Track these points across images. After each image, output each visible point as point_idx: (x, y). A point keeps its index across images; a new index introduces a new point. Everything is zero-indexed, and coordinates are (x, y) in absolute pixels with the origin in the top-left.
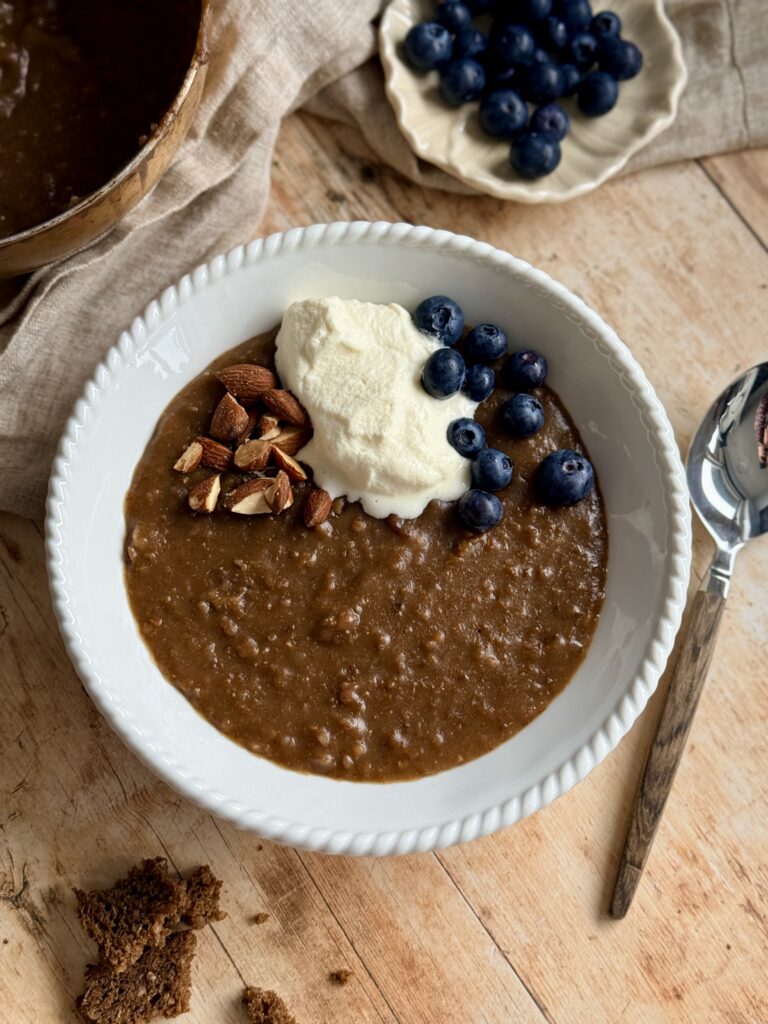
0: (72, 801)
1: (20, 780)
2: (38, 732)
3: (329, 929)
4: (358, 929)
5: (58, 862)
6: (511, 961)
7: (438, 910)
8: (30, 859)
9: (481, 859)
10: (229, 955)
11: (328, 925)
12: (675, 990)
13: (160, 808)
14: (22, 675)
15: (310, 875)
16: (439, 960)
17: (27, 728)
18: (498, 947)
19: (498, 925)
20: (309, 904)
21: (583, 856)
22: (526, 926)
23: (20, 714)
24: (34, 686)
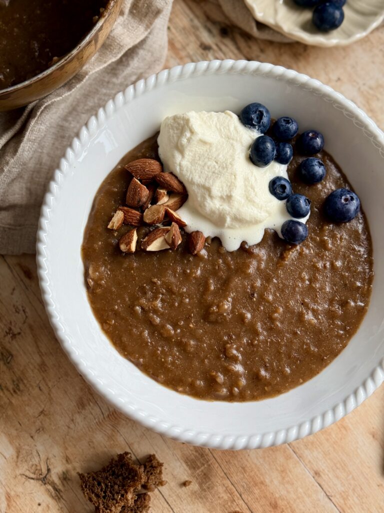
0: (73, 420)
1: (41, 410)
2: (50, 381)
3: (226, 488)
4: (243, 487)
5: (67, 456)
6: (333, 501)
7: (289, 474)
8: (50, 456)
9: (312, 443)
10: (169, 505)
11: (226, 485)
13: (124, 422)
14: (38, 347)
15: (214, 457)
16: (292, 502)
17: (43, 379)
18: (325, 493)
19: (324, 480)
20: (214, 474)
21: (372, 438)
22: (341, 481)
23: (38, 370)
24: (46, 353)
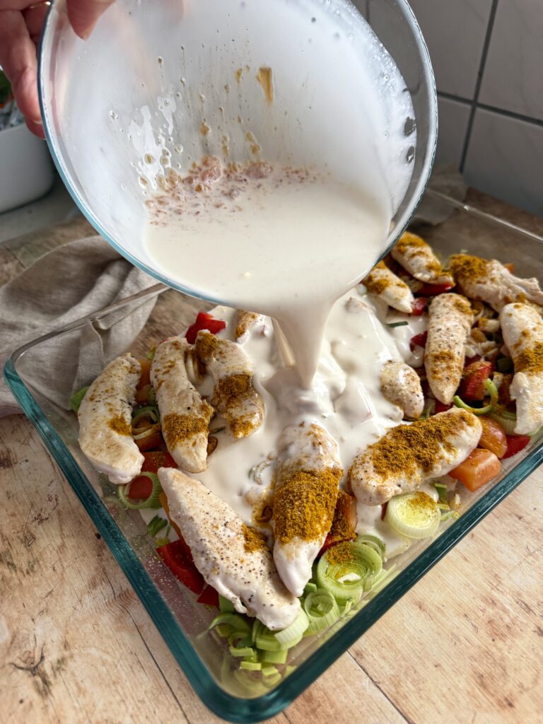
0: (80, 601)
1: (49, 590)
2: (66, 561)
5: (66, 641)
6: (382, 688)
8: (48, 641)
12: (506, 699)
13: (136, 602)
14: (61, 530)
17: (60, 559)
18: (372, 679)
19: (369, 663)
22: (389, 662)
24: (68, 536)
